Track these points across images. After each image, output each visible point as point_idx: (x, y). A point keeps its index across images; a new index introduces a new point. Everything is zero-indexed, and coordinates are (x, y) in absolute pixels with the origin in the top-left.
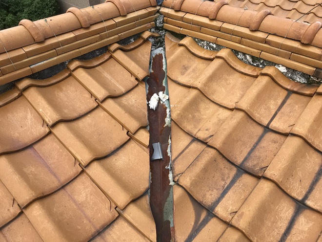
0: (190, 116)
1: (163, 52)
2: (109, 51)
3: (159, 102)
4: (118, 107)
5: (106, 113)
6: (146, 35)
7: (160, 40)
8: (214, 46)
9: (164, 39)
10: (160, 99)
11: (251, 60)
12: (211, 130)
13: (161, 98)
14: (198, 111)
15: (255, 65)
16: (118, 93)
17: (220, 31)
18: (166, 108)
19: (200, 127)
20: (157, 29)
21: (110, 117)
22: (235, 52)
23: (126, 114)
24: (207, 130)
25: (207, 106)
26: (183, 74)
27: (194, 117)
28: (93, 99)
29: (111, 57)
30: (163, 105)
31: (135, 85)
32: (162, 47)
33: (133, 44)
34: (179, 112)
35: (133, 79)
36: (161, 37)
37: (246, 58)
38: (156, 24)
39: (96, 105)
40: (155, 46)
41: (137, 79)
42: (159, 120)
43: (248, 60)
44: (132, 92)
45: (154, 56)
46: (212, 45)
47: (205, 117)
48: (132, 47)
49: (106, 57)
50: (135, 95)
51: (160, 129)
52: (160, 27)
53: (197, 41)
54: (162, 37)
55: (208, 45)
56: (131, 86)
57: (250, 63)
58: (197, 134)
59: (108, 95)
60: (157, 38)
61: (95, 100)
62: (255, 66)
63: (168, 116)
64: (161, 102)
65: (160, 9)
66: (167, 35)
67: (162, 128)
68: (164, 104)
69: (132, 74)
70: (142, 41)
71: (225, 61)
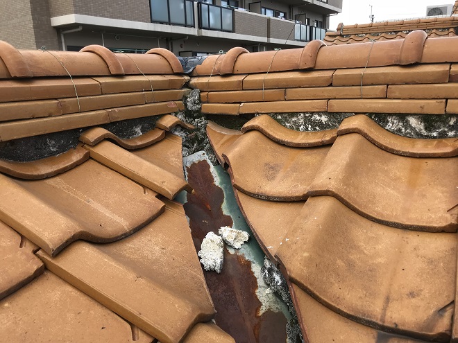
0: (339, 262)
1: (206, 157)
2: (83, 143)
3: (225, 253)
4: (113, 263)
5: (69, 289)
6: (168, 121)
7: (196, 135)
8: (324, 119)
9: (205, 135)
10: (226, 244)
11: (422, 126)
12: (426, 293)
13: (230, 240)
14: (355, 247)
15: (435, 134)
16: (109, 230)
17: (331, 85)
18: (249, 264)
19: (383, 290)
20: (189, 114)
21: (84, 300)
22: (379, 118)
23: (142, 281)
24: (412, 295)
25: (371, 234)
26: (271, 178)
27: (350, 265)
28: (28, 248)
29: (88, 158)
30: (238, 258)
31: (155, 212)
32: (202, 149)
33: (141, 138)
34: (306, 254)
35: (150, 197)
36: (198, 129)
37: (407, 125)
38: (186, 105)
39: (34, 265)
40: (188, 147)
41: (160, 197)
42: (239, 297)
43: (413, 129)
44: (151, 229)
45: (189, 165)
46: (318, 118)
47: (380, 260)
48: (140, 143)
49: (76, 157)
50: (161, 235)
51: (248, 324)
52: (195, 112)
53: (281, 118)
54: (200, 129)
55: (307, 120)
56: (145, 214)
57: (420, 135)
58: (388, 314)
59: (78, 229)
60: (190, 131)
61: (35, 252)
62: (434, 138)
63: (260, 282)
64: (232, 252)
65: (190, 80)
66: (210, 125)
67: (256, 321)
68: (239, 254)
69: (145, 186)
70: (159, 134)
71: (365, 136)
